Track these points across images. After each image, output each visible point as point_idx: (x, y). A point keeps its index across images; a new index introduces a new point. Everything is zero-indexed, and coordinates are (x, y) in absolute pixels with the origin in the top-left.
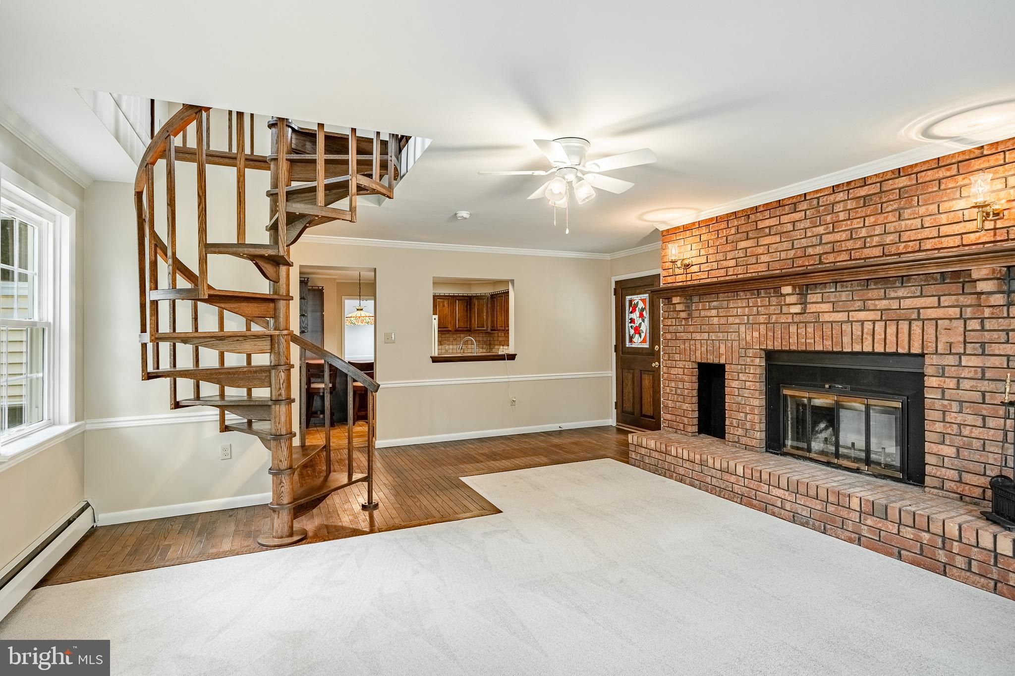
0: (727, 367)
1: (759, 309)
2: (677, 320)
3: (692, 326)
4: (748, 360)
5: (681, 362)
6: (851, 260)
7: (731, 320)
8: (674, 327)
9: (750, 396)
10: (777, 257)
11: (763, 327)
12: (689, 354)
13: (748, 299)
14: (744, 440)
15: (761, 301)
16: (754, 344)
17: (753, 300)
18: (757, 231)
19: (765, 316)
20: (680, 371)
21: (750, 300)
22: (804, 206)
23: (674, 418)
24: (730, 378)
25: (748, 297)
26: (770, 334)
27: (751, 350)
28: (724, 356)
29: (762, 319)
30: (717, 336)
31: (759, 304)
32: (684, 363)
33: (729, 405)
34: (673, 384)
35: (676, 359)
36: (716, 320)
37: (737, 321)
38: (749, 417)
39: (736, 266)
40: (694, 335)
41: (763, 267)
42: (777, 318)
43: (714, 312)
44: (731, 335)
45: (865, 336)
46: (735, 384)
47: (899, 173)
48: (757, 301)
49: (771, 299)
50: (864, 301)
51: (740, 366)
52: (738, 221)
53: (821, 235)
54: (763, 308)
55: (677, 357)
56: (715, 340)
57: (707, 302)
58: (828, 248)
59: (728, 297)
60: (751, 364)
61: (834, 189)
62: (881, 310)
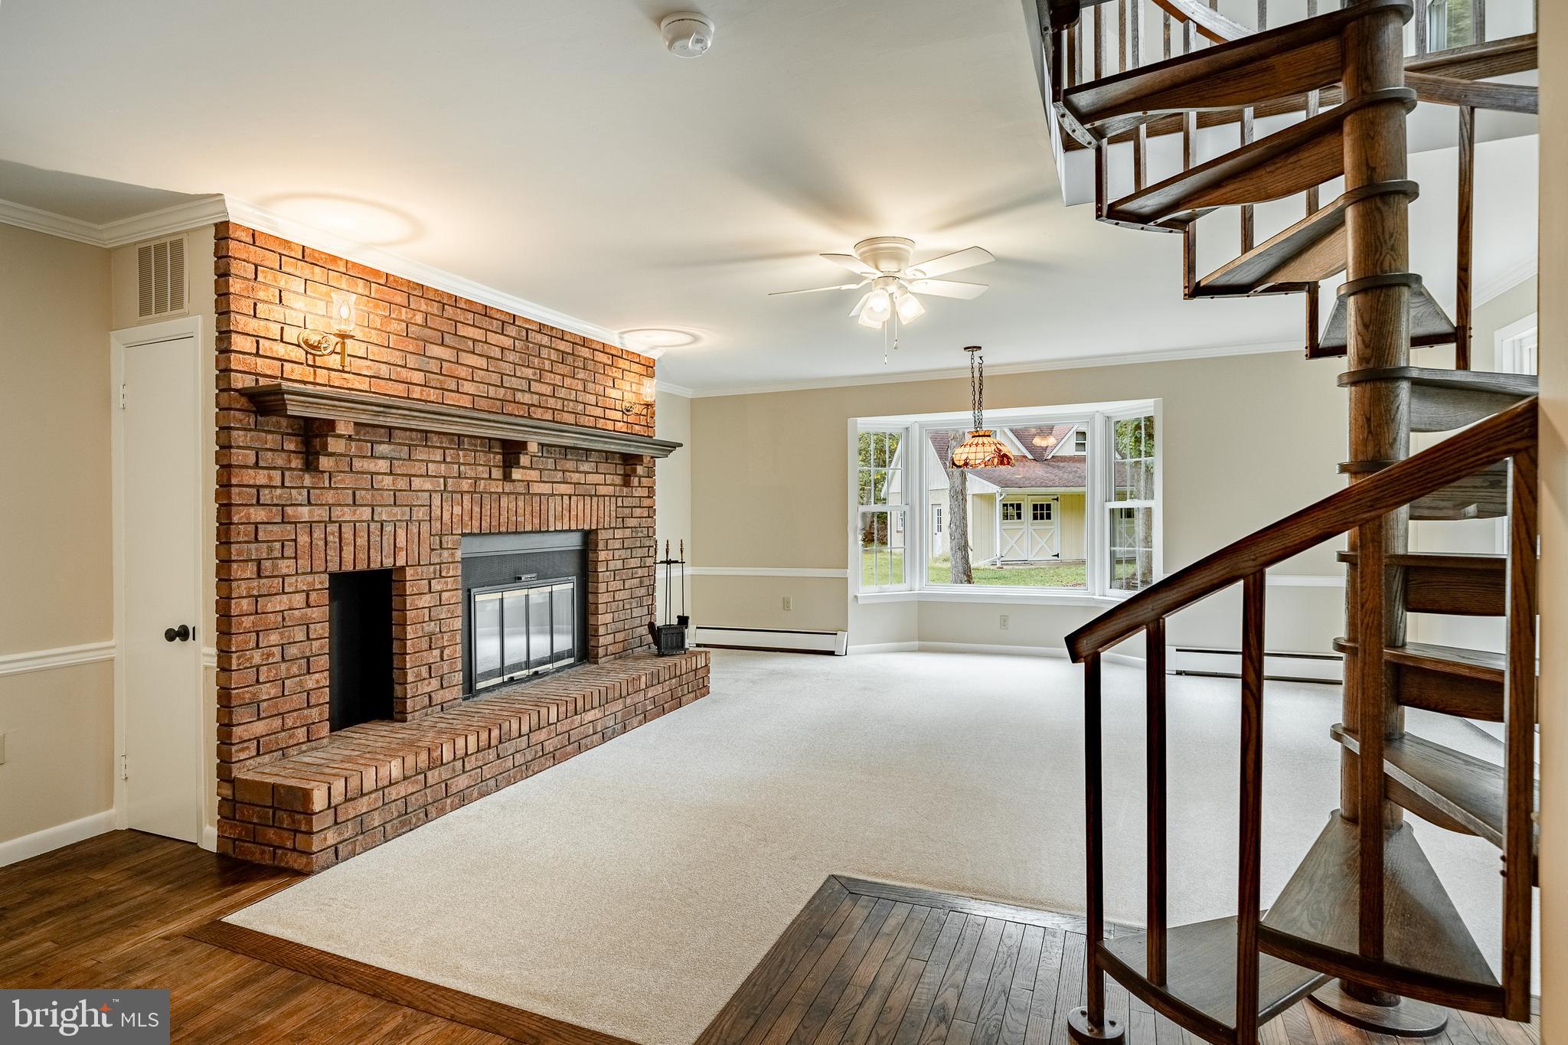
0: (409, 572)
1: (462, 468)
2: (287, 473)
3: (332, 491)
4: (445, 553)
5: (300, 578)
6: (553, 421)
7: (417, 483)
8: (279, 491)
9: (449, 616)
10: (484, 393)
11: (467, 497)
12: (323, 555)
13: (444, 449)
14: (437, 698)
15: (464, 456)
16: (455, 526)
17: (452, 451)
18: (458, 338)
19: (470, 481)
20: (299, 600)
21: (447, 451)
22: (511, 330)
23: (277, 723)
24: (415, 591)
25: (444, 445)
26: (477, 509)
27: (450, 537)
28: (405, 552)
29: (466, 485)
30: (389, 514)
31: (461, 461)
32: (309, 578)
33: (413, 645)
34: (274, 638)
35: (285, 571)
36: (388, 481)
37: (428, 486)
38: (446, 652)
39: (425, 386)
40: (337, 512)
41: (466, 401)
42: (485, 486)
43: (383, 466)
44: (418, 512)
45: (564, 512)
46: (426, 601)
47: (585, 342)
48: (459, 454)
49: (478, 454)
50: (564, 472)
51: (433, 567)
52: (427, 305)
53: (530, 381)
54: (467, 467)
55: (286, 566)
56: (386, 521)
57: (367, 441)
58: (535, 399)
59: (412, 440)
60: (450, 560)
61: (542, 328)
62: (575, 484)
